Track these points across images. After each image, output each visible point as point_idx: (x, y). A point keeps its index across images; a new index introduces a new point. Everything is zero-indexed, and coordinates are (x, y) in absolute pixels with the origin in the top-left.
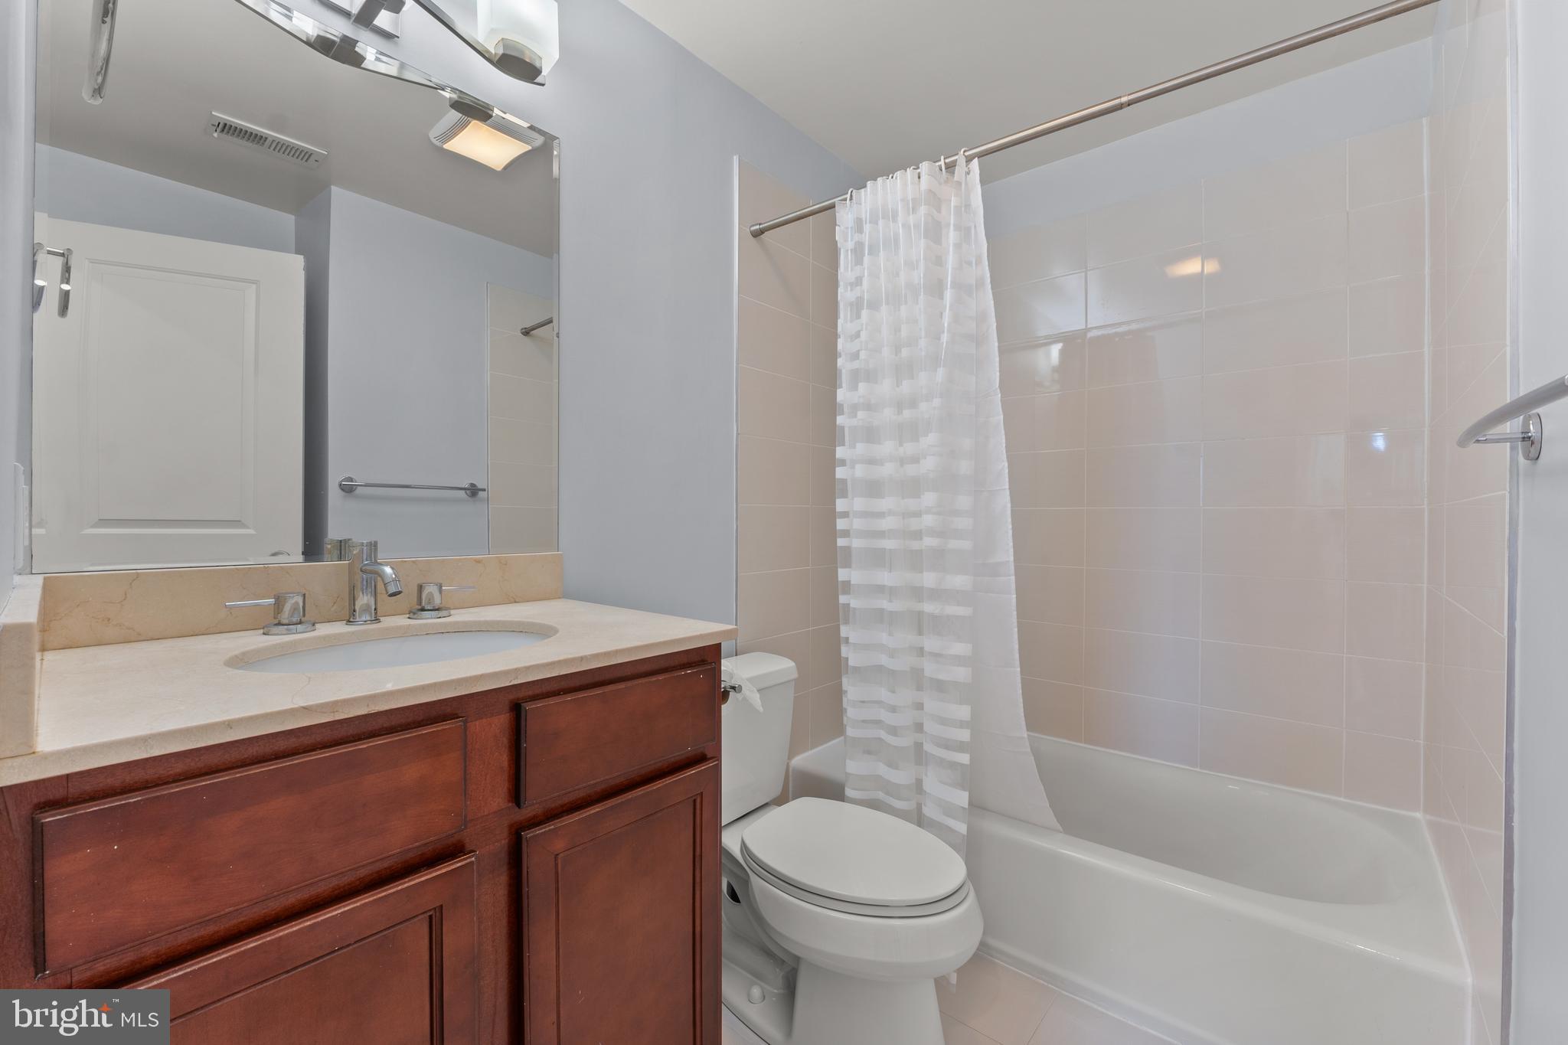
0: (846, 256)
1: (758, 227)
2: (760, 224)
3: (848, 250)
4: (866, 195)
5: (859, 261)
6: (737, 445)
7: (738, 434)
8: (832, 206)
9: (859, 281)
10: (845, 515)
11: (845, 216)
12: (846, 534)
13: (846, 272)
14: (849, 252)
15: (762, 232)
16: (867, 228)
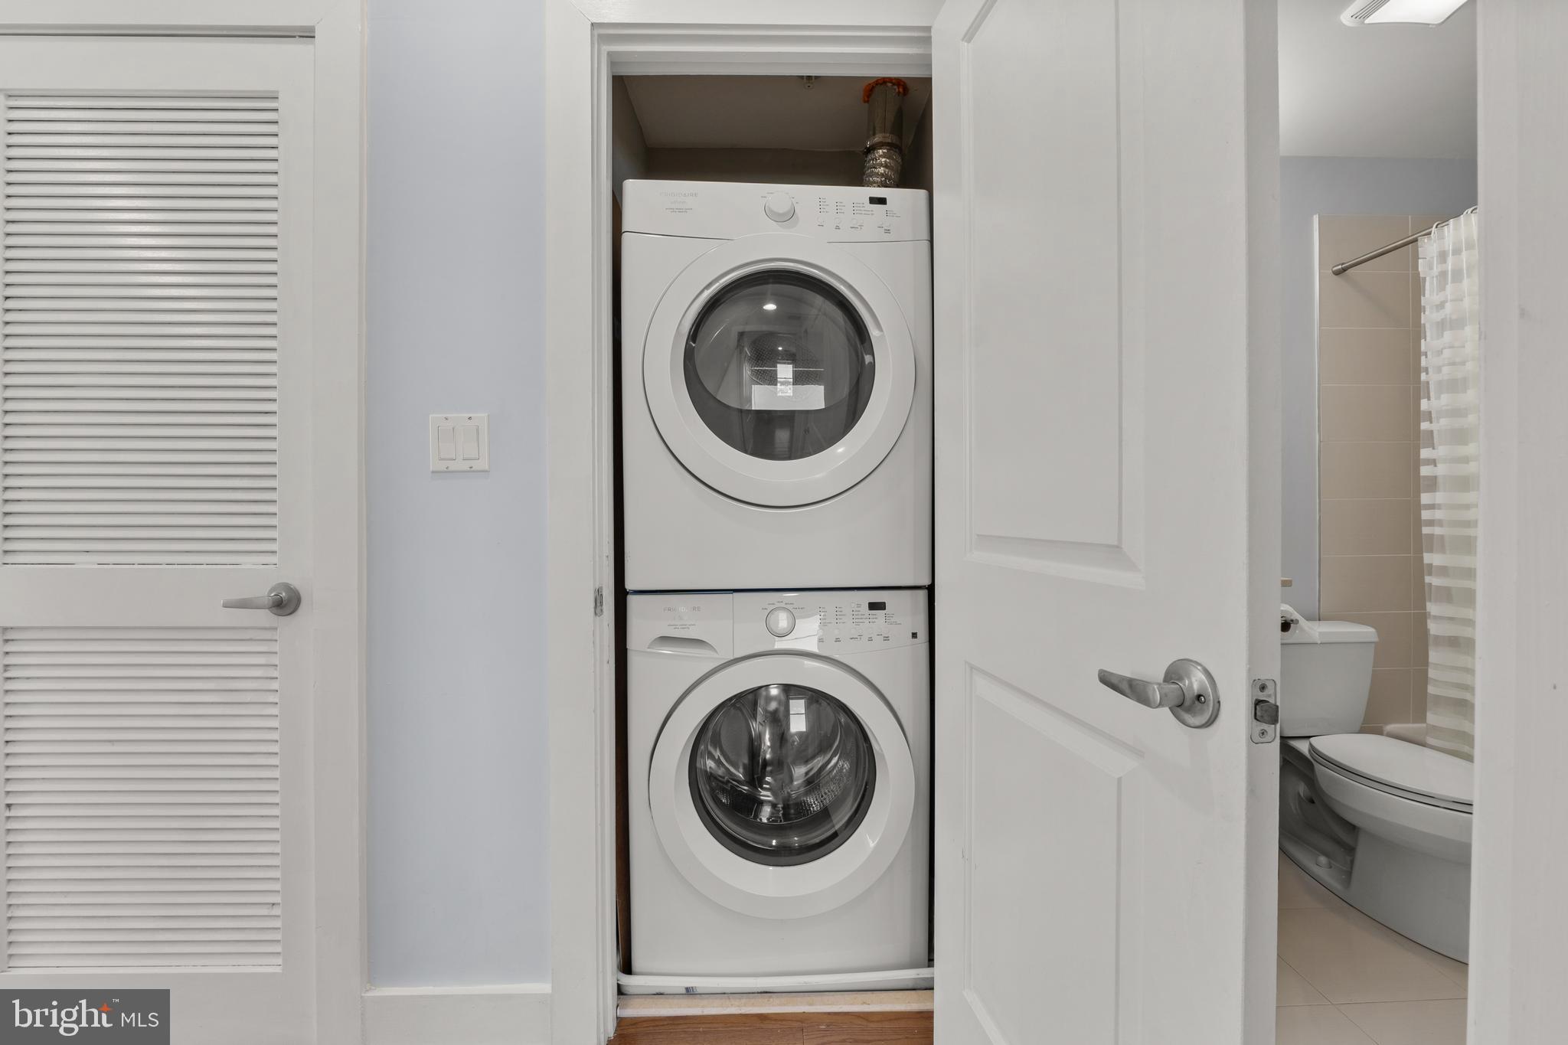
0: (1432, 283)
1: (1340, 267)
2: (1343, 264)
3: (1433, 277)
4: (1449, 232)
5: (1442, 288)
6: (1319, 451)
7: (1320, 441)
8: (1416, 240)
9: (1441, 306)
10: (1432, 507)
11: (1429, 248)
12: (1431, 523)
13: (1430, 296)
14: (1435, 279)
15: (1344, 270)
16: (1450, 259)
